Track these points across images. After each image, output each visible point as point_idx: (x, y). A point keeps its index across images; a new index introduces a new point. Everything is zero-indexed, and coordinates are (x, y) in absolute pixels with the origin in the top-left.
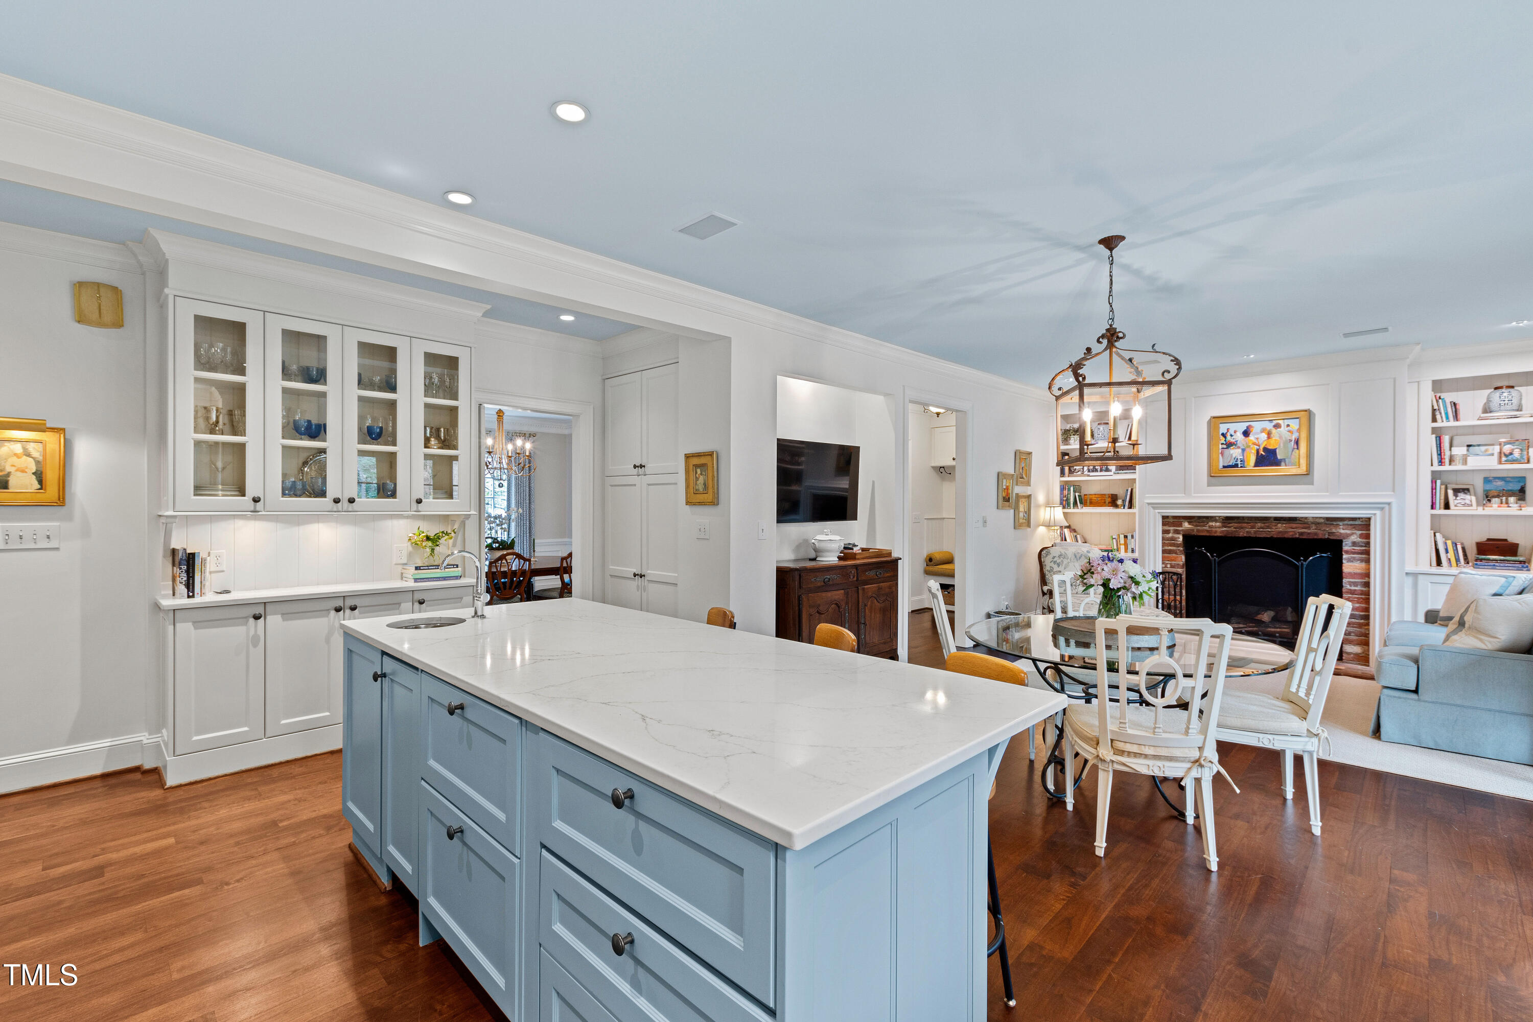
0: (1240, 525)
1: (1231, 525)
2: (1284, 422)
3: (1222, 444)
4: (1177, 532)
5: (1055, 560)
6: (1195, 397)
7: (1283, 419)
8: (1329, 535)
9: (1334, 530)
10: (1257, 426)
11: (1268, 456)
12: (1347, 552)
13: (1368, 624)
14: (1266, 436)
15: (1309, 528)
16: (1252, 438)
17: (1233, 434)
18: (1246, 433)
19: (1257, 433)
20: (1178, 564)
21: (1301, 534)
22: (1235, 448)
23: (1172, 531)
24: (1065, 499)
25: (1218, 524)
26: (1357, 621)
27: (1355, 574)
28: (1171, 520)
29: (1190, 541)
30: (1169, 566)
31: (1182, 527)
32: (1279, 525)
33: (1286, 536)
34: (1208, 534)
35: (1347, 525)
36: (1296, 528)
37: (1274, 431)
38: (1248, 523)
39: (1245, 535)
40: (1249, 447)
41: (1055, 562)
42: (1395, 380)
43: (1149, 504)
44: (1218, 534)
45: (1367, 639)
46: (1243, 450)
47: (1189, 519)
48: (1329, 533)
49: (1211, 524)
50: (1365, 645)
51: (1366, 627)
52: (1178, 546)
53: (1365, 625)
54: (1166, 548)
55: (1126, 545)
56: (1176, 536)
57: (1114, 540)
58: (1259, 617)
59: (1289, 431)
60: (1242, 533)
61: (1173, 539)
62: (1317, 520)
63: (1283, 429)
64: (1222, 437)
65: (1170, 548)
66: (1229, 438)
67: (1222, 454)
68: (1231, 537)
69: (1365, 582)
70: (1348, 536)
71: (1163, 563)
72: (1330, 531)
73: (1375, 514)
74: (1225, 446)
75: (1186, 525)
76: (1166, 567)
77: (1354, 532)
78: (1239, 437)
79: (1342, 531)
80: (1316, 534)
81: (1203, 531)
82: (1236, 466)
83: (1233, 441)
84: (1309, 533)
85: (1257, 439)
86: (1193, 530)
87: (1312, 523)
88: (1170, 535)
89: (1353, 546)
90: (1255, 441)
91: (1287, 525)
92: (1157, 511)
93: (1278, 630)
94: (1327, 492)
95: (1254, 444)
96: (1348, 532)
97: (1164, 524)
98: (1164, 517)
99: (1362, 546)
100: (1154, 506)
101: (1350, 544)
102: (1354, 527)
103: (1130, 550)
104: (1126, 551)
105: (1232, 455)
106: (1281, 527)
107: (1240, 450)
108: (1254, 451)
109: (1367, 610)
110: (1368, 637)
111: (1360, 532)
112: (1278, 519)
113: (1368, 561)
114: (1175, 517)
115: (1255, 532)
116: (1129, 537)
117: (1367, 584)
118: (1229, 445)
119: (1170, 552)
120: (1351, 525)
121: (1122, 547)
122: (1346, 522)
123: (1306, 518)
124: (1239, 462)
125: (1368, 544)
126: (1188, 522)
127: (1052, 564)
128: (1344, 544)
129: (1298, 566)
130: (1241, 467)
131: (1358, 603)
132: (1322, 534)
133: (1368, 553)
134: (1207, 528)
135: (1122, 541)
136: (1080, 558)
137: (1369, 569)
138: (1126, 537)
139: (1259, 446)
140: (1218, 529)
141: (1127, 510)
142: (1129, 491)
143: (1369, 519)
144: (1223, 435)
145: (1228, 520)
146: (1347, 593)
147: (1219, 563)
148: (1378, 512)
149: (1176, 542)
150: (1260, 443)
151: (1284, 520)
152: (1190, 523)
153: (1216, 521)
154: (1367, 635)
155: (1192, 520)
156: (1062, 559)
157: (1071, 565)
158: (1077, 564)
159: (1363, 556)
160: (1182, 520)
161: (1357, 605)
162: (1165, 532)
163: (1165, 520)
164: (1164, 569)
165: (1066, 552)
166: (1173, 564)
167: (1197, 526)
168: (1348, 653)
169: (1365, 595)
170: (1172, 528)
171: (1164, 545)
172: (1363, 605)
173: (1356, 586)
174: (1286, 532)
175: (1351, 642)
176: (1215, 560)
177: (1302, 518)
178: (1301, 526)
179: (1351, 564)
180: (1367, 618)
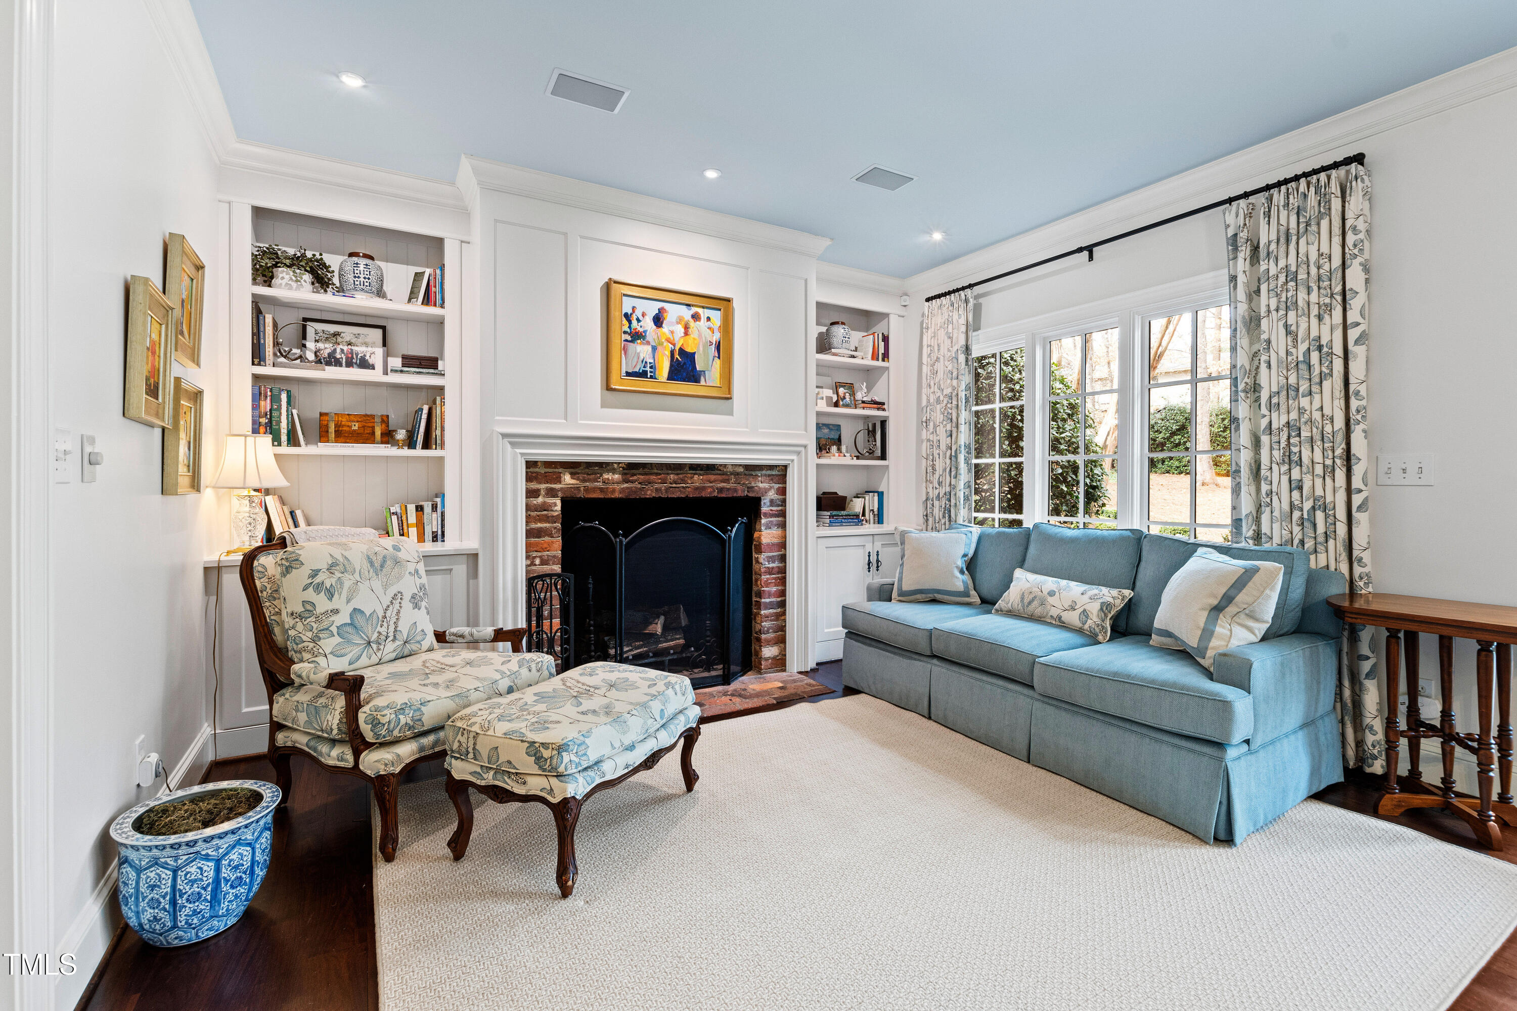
0: (647, 477)
1: (635, 478)
2: (704, 313)
3: (625, 332)
4: (551, 493)
5: (318, 579)
6: (580, 234)
7: (703, 307)
8: (748, 492)
9: (753, 484)
10: (674, 312)
11: (685, 363)
12: (766, 515)
13: (784, 613)
14: (683, 330)
15: (728, 480)
16: (666, 329)
17: (641, 318)
18: (658, 320)
19: (671, 324)
20: (554, 557)
21: (721, 490)
23: (543, 492)
25: (616, 476)
26: (775, 611)
27: (773, 544)
28: (543, 470)
29: (572, 508)
30: (537, 561)
31: (560, 482)
32: (696, 477)
33: (704, 494)
34: (602, 496)
35: (765, 475)
36: (714, 481)
37: (692, 323)
38: (657, 474)
39: (654, 495)
40: (661, 344)
41: (318, 588)
42: (806, 281)
43: (505, 436)
44: (617, 495)
45: (783, 633)
46: (654, 349)
47: (572, 466)
48: (748, 488)
49: (606, 476)
50: (781, 643)
51: (783, 618)
52: (552, 519)
53: (782, 615)
54: (533, 526)
55: (420, 525)
56: (551, 500)
57: (394, 518)
58: (651, 629)
59: (709, 328)
60: (650, 493)
61: (545, 507)
62: (737, 469)
63: (703, 323)
64: (625, 322)
65: (539, 525)
66: (634, 322)
67: (625, 350)
68: (635, 499)
69: (782, 555)
70: (766, 491)
71: (527, 557)
72: (749, 485)
73: (793, 461)
74: (629, 338)
75: (568, 479)
76: (533, 564)
77: (771, 485)
78: (648, 324)
79: (761, 485)
80: (735, 490)
81: (594, 489)
82: (643, 374)
83: (641, 330)
84: (728, 489)
85: (672, 332)
86: (578, 489)
87: (732, 474)
88: (540, 500)
89: (771, 506)
90: (669, 335)
91: (705, 477)
92: (518, 450)
93: (672, 643)
94: (747, 428)
95: (668, 340)
96: (766, 485)
97: (529, 478)
98: (530, 464)
99: (778, 506)
100: (515, 440)
101: (768, 504)
102: (772, 478)
103: (428, 536)
104: (421, 538)
105: (639, 354)
106: (698, 480)
107: (649, 348)
108: (668, 353)
109: (783, 593)
110: (785, 631)
111: (777, 486)
112: (696, 468)
113: (783, 526)
114: (548, 464)
115: (667, 489)
116: (427, 507)
117: (783, 558)
118: (636, 336)
119: (538, 533)
120: (769, 476)
121: (413, 531)
122: (764, 472)
123: (726, 466)
124: (648, 369)
125: (784, 502)
126: (572, 474)
127: (310, 595)
128: (762, 503)
129: (724, 541)
130: (651, 377)
131: (775, 585)
132: (742, 492)
133: (783, 514)
134: (599, 484)
135: (412, 518)
136: (382, 566)
137: (785, 537)
138: (420, 509)
139: (674, 345)
140: (615, 486)
141: (419, 452)
142: (425, 411)
143: (786, 467)
144: (627, 316)
145: (632, 468)
146: (764, 572)
147: (628, 546)
148: (794, 457)
149: (550, 513)
150: (676, 339)
151: (701, 470)
152: (573, 475)
153: (614, 471)
154: (782, 629)
155: (577, 470)
156: (338, 575)
157: (363, 587)
158: (377, 584)
159: (780, 519)
160: (560, 470)
161: (774, 589)
162: (531, 494)
163: (531, 470)
164: (529, 568)
165: (346, 554)
166: (546, 558)
167: (584, 481)
168: (767, 659)
169: (782, 573)
170: (543, 486)
171: (529, 519)
172: (780, 588)
173: (774, 562)
174: (704, 488)
175: (769, 643)
176: (621, 542)
177: (721, 465)
178: (719, 477)
179: (769, 531)
180: (783, 604)
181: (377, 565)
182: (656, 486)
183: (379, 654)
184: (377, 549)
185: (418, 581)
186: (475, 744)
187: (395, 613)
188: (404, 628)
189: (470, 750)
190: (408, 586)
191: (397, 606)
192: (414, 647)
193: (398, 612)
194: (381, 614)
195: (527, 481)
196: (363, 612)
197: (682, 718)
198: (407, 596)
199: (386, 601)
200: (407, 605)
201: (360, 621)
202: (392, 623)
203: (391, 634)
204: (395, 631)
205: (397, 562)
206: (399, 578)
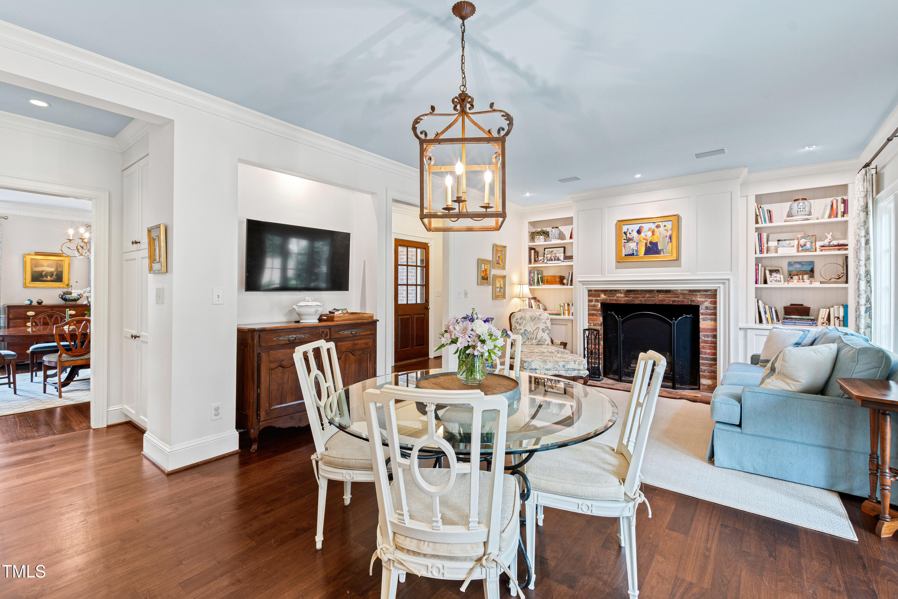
0: (636, 295)
1: (630, 296)
2: (662, 224)
3: (624, 239)
4: (597, 301)
5: (518, 321)
6: (607, 207)
7: (662, 222)
8: (691, 302)
9: (694, 299)
10: (646, 227)
11: (652, 247)
12: (702, 314)
13: (716, 364)
14: (651, 233)
15: (678, 297)
16: (643, 235)
17: (631, 232)
18: (639, 232)
19: (646, 232)
20: (598, 323)
21: (674, 301)
22: (632, 242)
23: (594, 301)
24: (532, 279)
25: (622, 295)
26: (709, 362)
27: (708, 329)
28: (594, 293)
29: (606, 307)
30: (592, 324)
31: (600, 297)
32: (660, 295)
33: (664, 303)
34: (616, 302)
35: (703, 295)
36: (670, 297)
37: (656, 230)
38: (640, 294)
39: (639, 303)
40: (641, 241)
41: (518, 323)
42: (731, 192)
43: (580, 282)
44: (622, 302)
45: (715, 374)
46: (637, 244)
47: (605, 291)
48: (691, 300)
49: (618, 295)
50: (714, 379)
51: (715, 366)
52: (598, 310)
53: (714, 365)
54: (591, 312)
55: (569, 310)
56: (597, 303)
57: (562, 307)
59: (666, 230)
60: (637, 302)
61: (594, 306)
62: (684, 292)
63: (662, 229)
64: (624, 235)
65: (593, 312)
66: (628, 235)
67: (624, 246)
68: (630, 304)
69: (714, 335)
70: (703, 302)
71: (589, 323)
72: (691, 299)
73: (719, 287)
74: (626, 241)
75: (603, 296)
76: (590, 325)
77: (706, 299)
78: (635, 234)
79: (699, 299)
80: (683, 301)
81: (613, 300)
82: (633, 254)
83: (631, 237)
84: (678, 301)
85: (646, 235)
86: (607, 299)
87: (681, 294)
88: (593, 303)
89: (706, 310)
90: (645, 237)
91: (665, 295)
92: (584, 286)
94: (690, 272)
95: (644, 239)
96: (703, 300)
97: (589, 296)
98: (589, 291)
99: (711, 310)
100: (583, 283)
101: (704, 308)
102: (707, 296)
104: (569, 315)
105: (630, 247)
106: (661, 297)
107: (635, 244)
108: (644, 244)
109: (715, 354)
111: (711, 300)
112: (659, 291)
113: (715, 320)
114: (596, 291)
115: (645, 301)
117: (715, 336)
118: (629, 240)
119: (593, 315)
120: (705, 295)
121: (567, 312)
122: (701, 293)
123: (677, 290)
124: (635, 252)
125: (715, 308)
126: (604, 294)
127: (516, 324)
128: (700, 308)
129: (671, 325)
130: (636, 255)
131: (709, 349)
132: (687, 302)
133: (715, 314)
134: (615, 298)
135: (566, 308)
137: (716, 326)
138: (568, 305)
139: (647, 240)
140: (622, 299)
141: (569, 287)
142: (571, 273)
143: (716, 290)
144: (625, 233)
145: (629, 292)
146: (702, 342)
147: (623, 322)
148: (722, 286)
149: (597, 308)
150: (648, 237)
151: (663, 292)
153: (621, 293)
154: (715, 372)
155: (606, 293)
156: (522, 320)
157: (528, 324)
158: (532, 324)
159: (713, 316)
160: (600, 293)
161: (709, 351)
162: (590, 301)
163: (590, 293)
164: (589, 327)
165: (525, 315)
166: (595, 324)
167: (609, 297)
168: (704, 385)
169: (714, 344)
170: (594, 298)
171: (589, 310)
172: (713, 351)
173: (708, 337)
174: (664, 300)
175: (705, 377)
176: (620, 320)
177: (674, 290)
178: (674, 296)
179: (704, 322)
180: (715, 360)
181: (533, 319)
182: (640, 299)
183: (531, 342)
184: (534, 315)
185: (545, 325)
187: (536, 332)
188: (539, 337)
190: (542, 326)
192: (543, 343)
193: (537, 332)
194: (532, 332)
195: (588, 296)
196: (527, 331)
198: (541, 328)
199: (534, 329)
200: (540, 331)
201: (526, 332)
202: (535, 335)
203: (535, 338)
205: (539, 319)
206: (539, 323)
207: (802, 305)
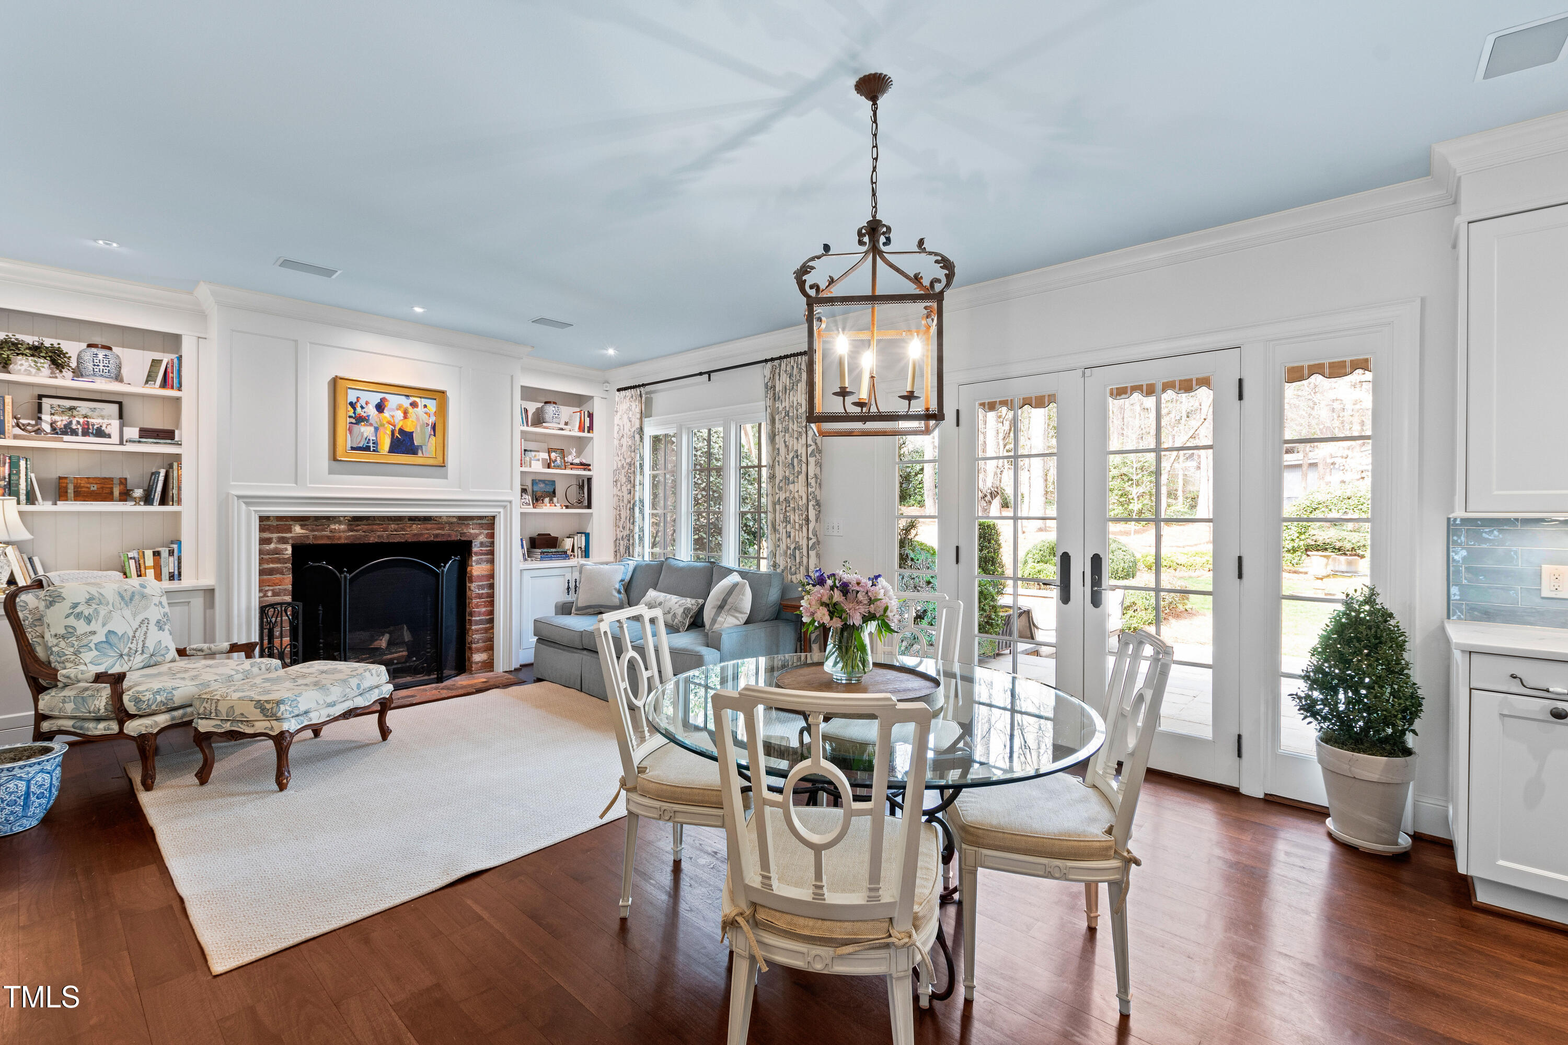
0: (371, 527)
1: (359, 527)
3: (350, 417)
4: (283, 540)
5: (78, 610)
6: (310, 343)
7: (421, 397)
8: (460, 537)
9: (465, 531)
10: (394, 401)
11: (404, 440)
12: (476, 554)
13: (492, 628)
14: (402, 415)
15: (442, 529)
16: (386, 414)
17: (364, 405)
18: (380, 407)
19: (392, 410)
20: (285, 590)
21: (436, 536)
22: (367, 425)
23: (274, 540)
24: (6, 483)
25: (342, 527)
26: (484, 626)
27: (483, 576)
28: (275, 523)
29: (302, 552)
30: (270, 594)
31: (291, 532)
32: (414, 526)
33: (422, 539)
34: (329, 542)
35: (476, 524)
36: (431, 529)
37: (410, 410)
38: (379, 524)
39: (376, 540)
40: (383, 425)
41: (78, 616)
42: (512, 377)
43: (239, 497)
44: (343, 541)
45: (492, 643)
46: (376, 429)
47: (302, 520)
48: (460, 533)
49: (332, 527)
50: (490, 650)
51: (492, 631)
52: (284, 561)
53: (490, 629)
54: (266, 566)
55: (158, 568)
56: (281, 546)
57: (132, 562)
58: (376, 644)
59: (426, 413)
60: (373, 539)
61: (277, 551)
62: (451, 520)
63: (420, 410)
64: (350, 408)
65: (271, 566)
66: (359, 410)
67: (350, 430)
68: (360, 544)
69: (491, 584)
70: (477, 535)
71: (260, 591)
72: (461, 531)
73: (499, 512)
74: (354, 421)
75: (298, 530)
76: (265, 596)
77: (482, 531)
78: (371, 411)
79: (472, 531)
80: (449, 535)
81: (322, 537)
82: (367, 449)
83: (365, 415)
84: (443, 535)
85: (393, 416)
86: (307, 537)
87: (446, 523)
88: (272, 546)
89: (481, 547)
90: (390, 419)
91: (422, 526)
92: (252, 509)
93: (395, 655)
94: (460, 488)
95: (389, 423)
96: (477, 531)
97: (262, 530)
99: (487, 546)
100: (249, 500)
101: (479, 545)
102: (481, 526)
103: (165, 574)
104: (158, 577)
105: (362, 433)
106: (416, 528)
107: (372, 429)
108: (389, 432)
109: (491, 613)
110: (493, 641)
111: (487, 531)
112: (413, 519)
113: (492, 562)
114: (279, 518)
115: (388, 536)
116: (164, 552)
117: (492, 586)
118: (360, 420)
119: (271, 572)
120: (480, 524)
121: (151, 573)
122: (475, 521)
123: (440, 517)
124: (371, 445)
125: (492, 543)
126: (301, 525)
127: (71, 621)
128: (473, 545)
129: (438, 574)
130: (374, 451)
131: (485, 607)
132: (455, 537)
133: (492, 553)
134: (327, 533)
135: (150, 561)
136: (131, 599)
137: (494, 570)
138: (157, 554)
139: (395, 426)
140: (342, 534)
141: (156, 508)
142: (162, 474)
143: (494, 517)
144: (351, 404)
145: (356, 520)
146: (476, 597)
147: (352, 580)
148: (501, 510)
149: (281, 556)
150: (397, 422)
151: (419, 521)
152: (302, 526)
153: (340, 523)
154: (491, 639)
155: (306, 523)
156: (94, 606)
157: (116, 615)
158: (127, 613)
159: (489, 557)
160: (291, 523)
161: (484, 609)
162: (263, 541)
163: (264, 523)
164: (262, 599)
165: (101, 591)
166: (277, 591)
167: (313, 530)
168: (477, 663)
169: (490, 597)
170: (275, 535)
171: (261, 561)
172: (489, 609)
173: (483, 589)
174: (422, 534)
175: (479, 650)
176: (345, 577)
177: (436, 517)
178: (436, 526)
179: (479, 566)
180: (491, 621)
181: (127, 598)
182: (379, 533)
183: (130, 664)
184: (126, 587)
185: (162, 611)
186: (216, 707)
187: (143, 633)
188: (151, 645)
189: (213, 711)
190: (154, 614)
191: (144, 629)
192: (159, 659)
193: (146, 633)
194: (131, 634)
195: (260, 531)
196: (116, 633)
197: (376, 691)
198: (153, 622)
199: (135, 625)
200: (153, 628)
201: (113, 639)
202: (140, 641)
203: (140, 650)
204: (143, 646)
205: (144, 596)
206: (146, 608)
207: (549, 535)
